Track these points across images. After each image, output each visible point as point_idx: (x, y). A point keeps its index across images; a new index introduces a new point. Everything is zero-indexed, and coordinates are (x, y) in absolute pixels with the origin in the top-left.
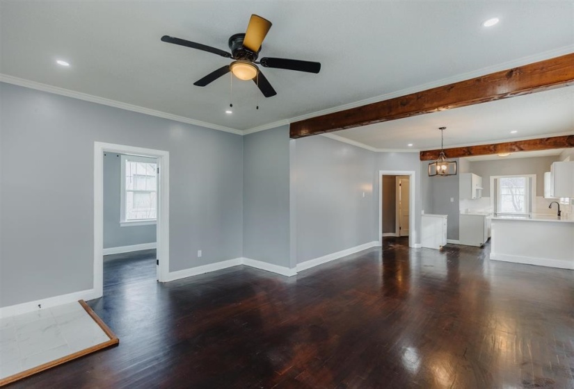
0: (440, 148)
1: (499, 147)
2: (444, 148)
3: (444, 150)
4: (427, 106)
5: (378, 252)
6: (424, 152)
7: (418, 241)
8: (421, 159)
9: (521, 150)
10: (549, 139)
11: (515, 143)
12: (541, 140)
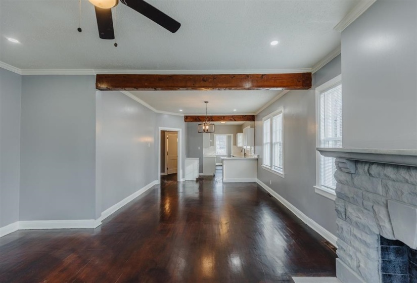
0: (205, 115)
1: (226, 118)
2: (208, 115)
3: (208, 116)
4: (219, 85)
5: (157, 189)
6: (187, 116)
7: (183, 177)
8: (185, 121)
9: (235, 120)
10: (246, 116)
11: (233, 116)
12: (243, 116)
